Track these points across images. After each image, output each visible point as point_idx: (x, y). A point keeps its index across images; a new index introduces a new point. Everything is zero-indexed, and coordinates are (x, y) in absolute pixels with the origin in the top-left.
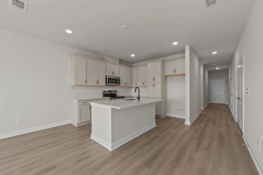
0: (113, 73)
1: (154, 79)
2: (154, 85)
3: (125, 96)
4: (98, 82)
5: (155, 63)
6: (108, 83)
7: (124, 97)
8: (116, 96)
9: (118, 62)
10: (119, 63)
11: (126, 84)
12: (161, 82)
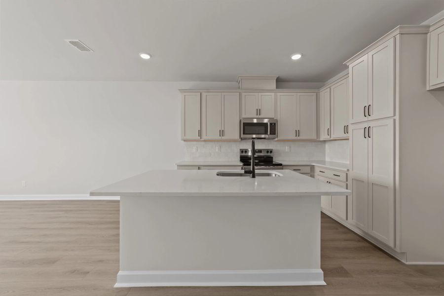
0: (259, 112)
1: (367, 111)
2: (367, 133)
3: (284, 163)
4: (222, 133)
5: (370, 54)
6: (244, 134)
7: (281, 165)
8: (272, 161)
9: (273, 85)
10: (277, 87)
11: (298, 133)
12: (397, 117)
